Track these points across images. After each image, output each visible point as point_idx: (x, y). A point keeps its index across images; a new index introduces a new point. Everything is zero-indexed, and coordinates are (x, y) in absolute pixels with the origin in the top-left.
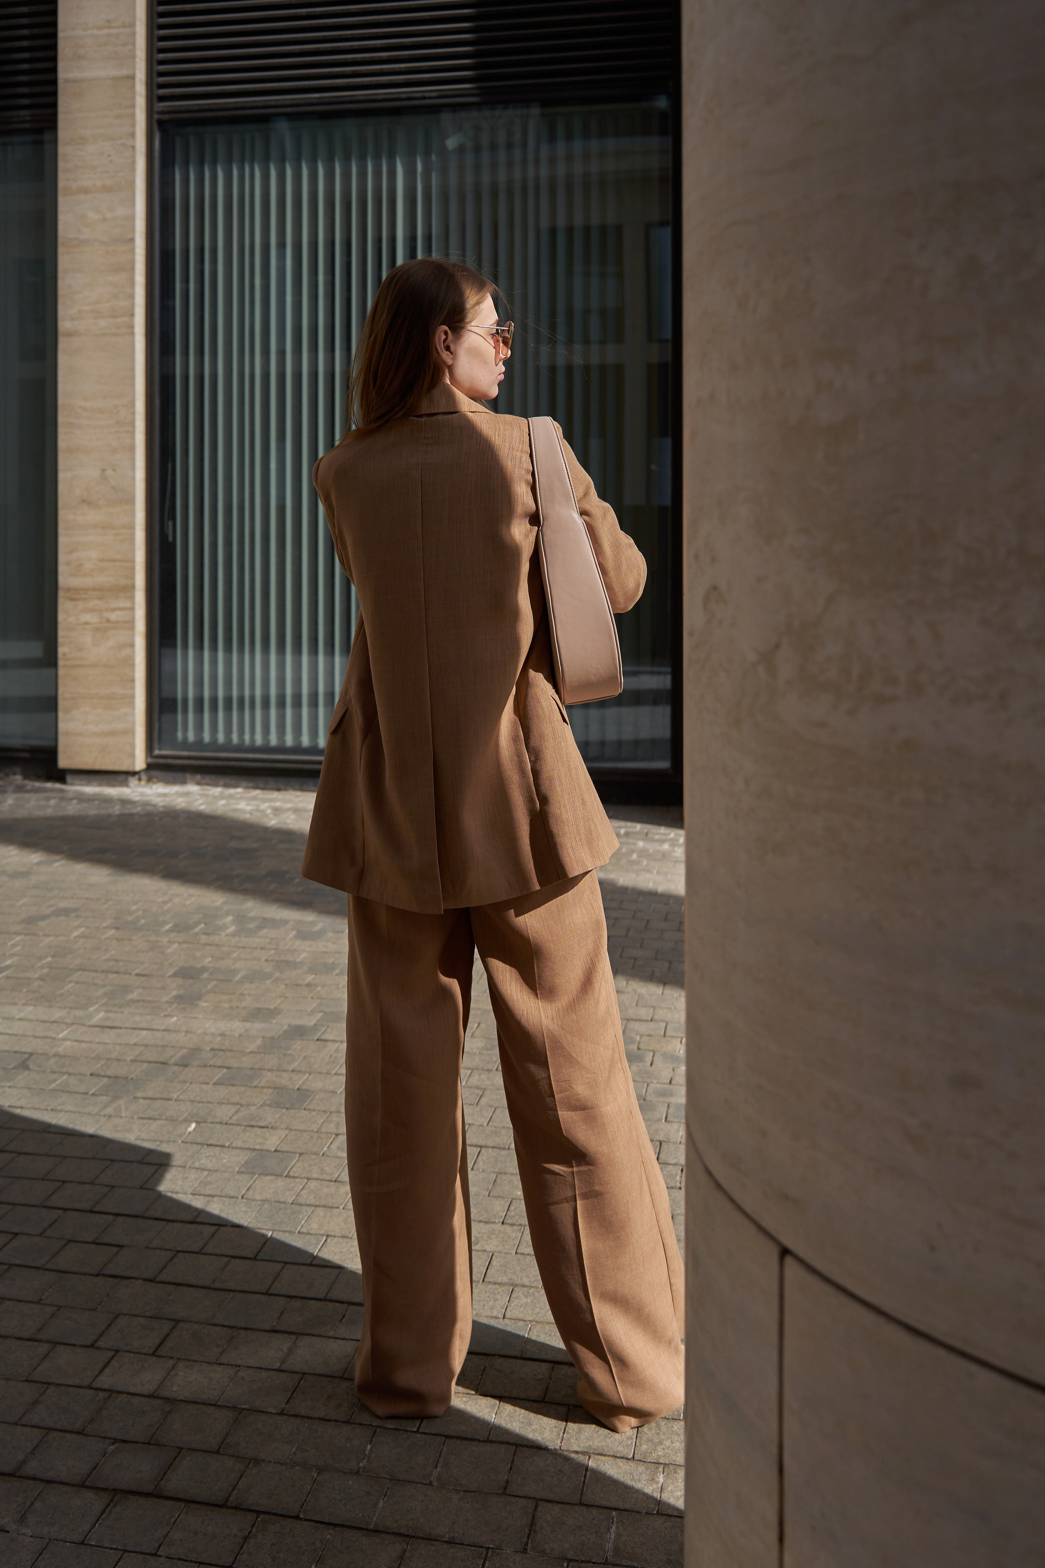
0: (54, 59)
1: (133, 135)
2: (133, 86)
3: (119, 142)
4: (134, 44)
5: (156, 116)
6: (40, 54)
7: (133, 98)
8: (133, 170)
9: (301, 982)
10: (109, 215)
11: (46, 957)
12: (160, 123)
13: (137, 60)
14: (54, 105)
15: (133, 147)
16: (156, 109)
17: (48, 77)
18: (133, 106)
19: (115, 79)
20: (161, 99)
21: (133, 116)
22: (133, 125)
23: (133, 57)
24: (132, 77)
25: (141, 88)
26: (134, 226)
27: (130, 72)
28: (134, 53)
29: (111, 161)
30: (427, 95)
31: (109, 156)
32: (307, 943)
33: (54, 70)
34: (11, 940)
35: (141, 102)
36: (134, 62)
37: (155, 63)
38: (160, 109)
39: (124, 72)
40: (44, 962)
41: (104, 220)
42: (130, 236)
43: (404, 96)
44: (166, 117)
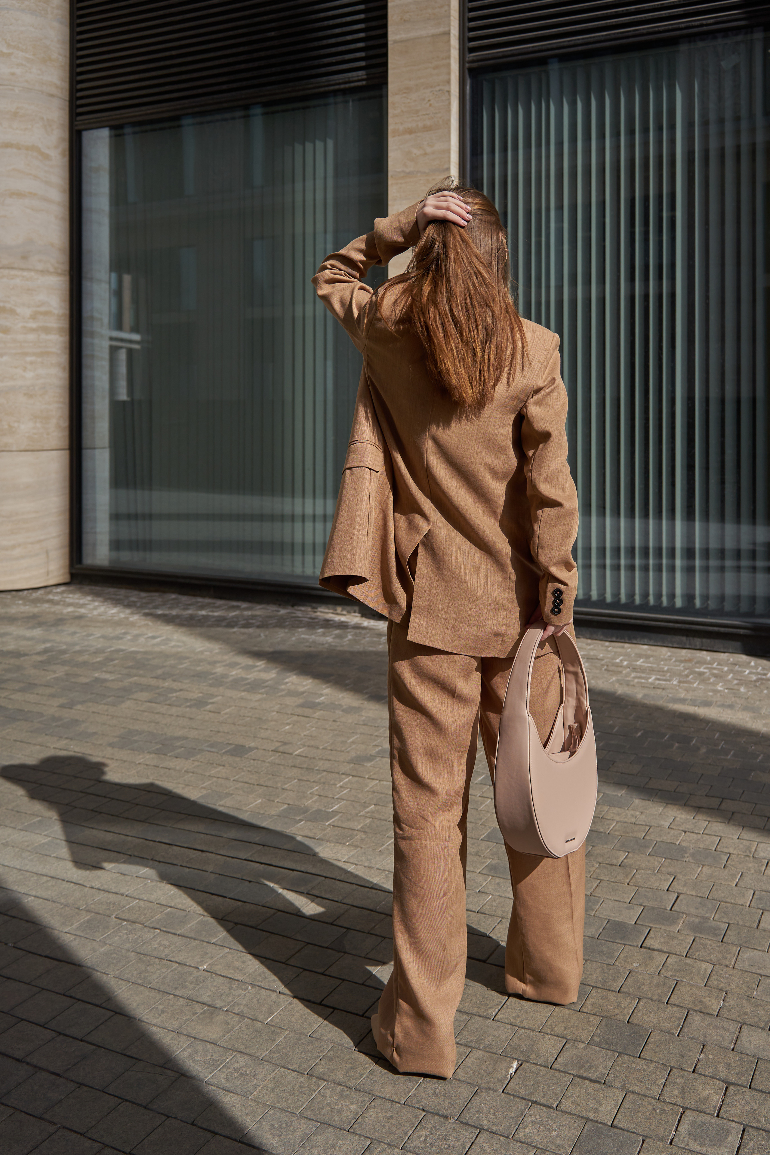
0: (385, 26)
1: (449, 82)
2: (449, 41)
3: (438, 88)
4: (449, 5)
5: (467, 65)
6: (374, 24)
7: (449, 50)
8: (449, 111)
9: (614, 861)
10: (429, 150)
11: (370, 805)
12: (470, 70)
13: (452, 18)
14: (385, 64)
15: (449, 92)
16: (467, 59)
17: (381, 41)
18: (449, 57)
19: (433, 36)
20: (472, 50)
21: (449, 65)
22: (449, 74)
23: (449, 16)
24: (448, 33)
25: (455, 43)
26: (449, 157)
27: (447, 29)
28: (450, 13)
29: (430, 105)
30: (704, 22)
31: (429, 101)
32: (616, 810)
33: (385, 35)
34: (340, 781)
35: (455, 54)
36: (450, 20)
37: (466, 20)
38: (471, 59)
39: (441, 29)
40: (368, 810)
41: (426, 154)
42: (446, 166)
43: (683, 25)
44: (476, 65)
